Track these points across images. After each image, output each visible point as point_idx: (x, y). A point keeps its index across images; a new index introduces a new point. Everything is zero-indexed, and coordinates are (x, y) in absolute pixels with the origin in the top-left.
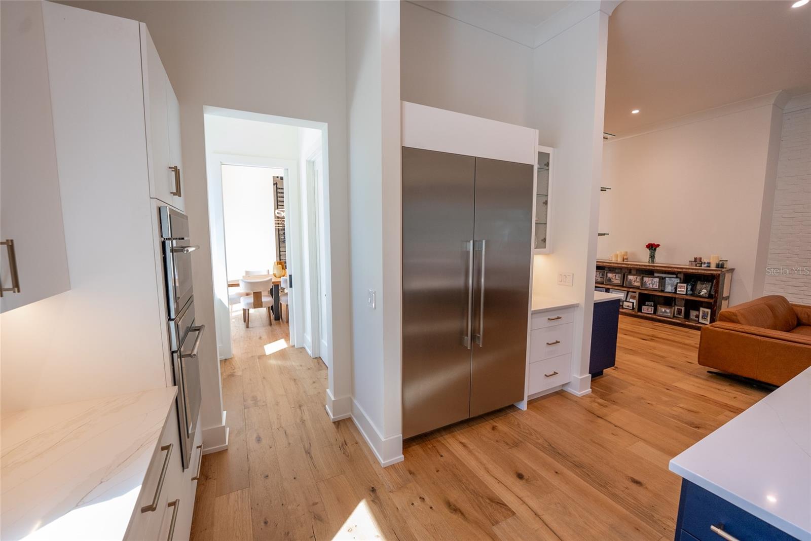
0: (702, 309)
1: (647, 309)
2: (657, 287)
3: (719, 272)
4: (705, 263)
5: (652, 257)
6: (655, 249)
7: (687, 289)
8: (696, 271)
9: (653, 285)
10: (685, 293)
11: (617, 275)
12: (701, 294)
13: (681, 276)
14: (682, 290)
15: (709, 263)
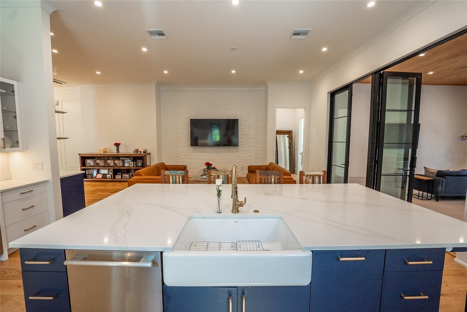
1: (118, 177)
2: (122, 165)
3: (144, 155)
4: (139, 151)
5: (118, 150)
6: (119, 146)
7: (134, 164)
8: (135, 155)
9: (119, 164)
10: (133, 166)
11: (102, 161)
12: (139, 165)
13: (132, 158)
14: (131, 165)
15: (141, 151)
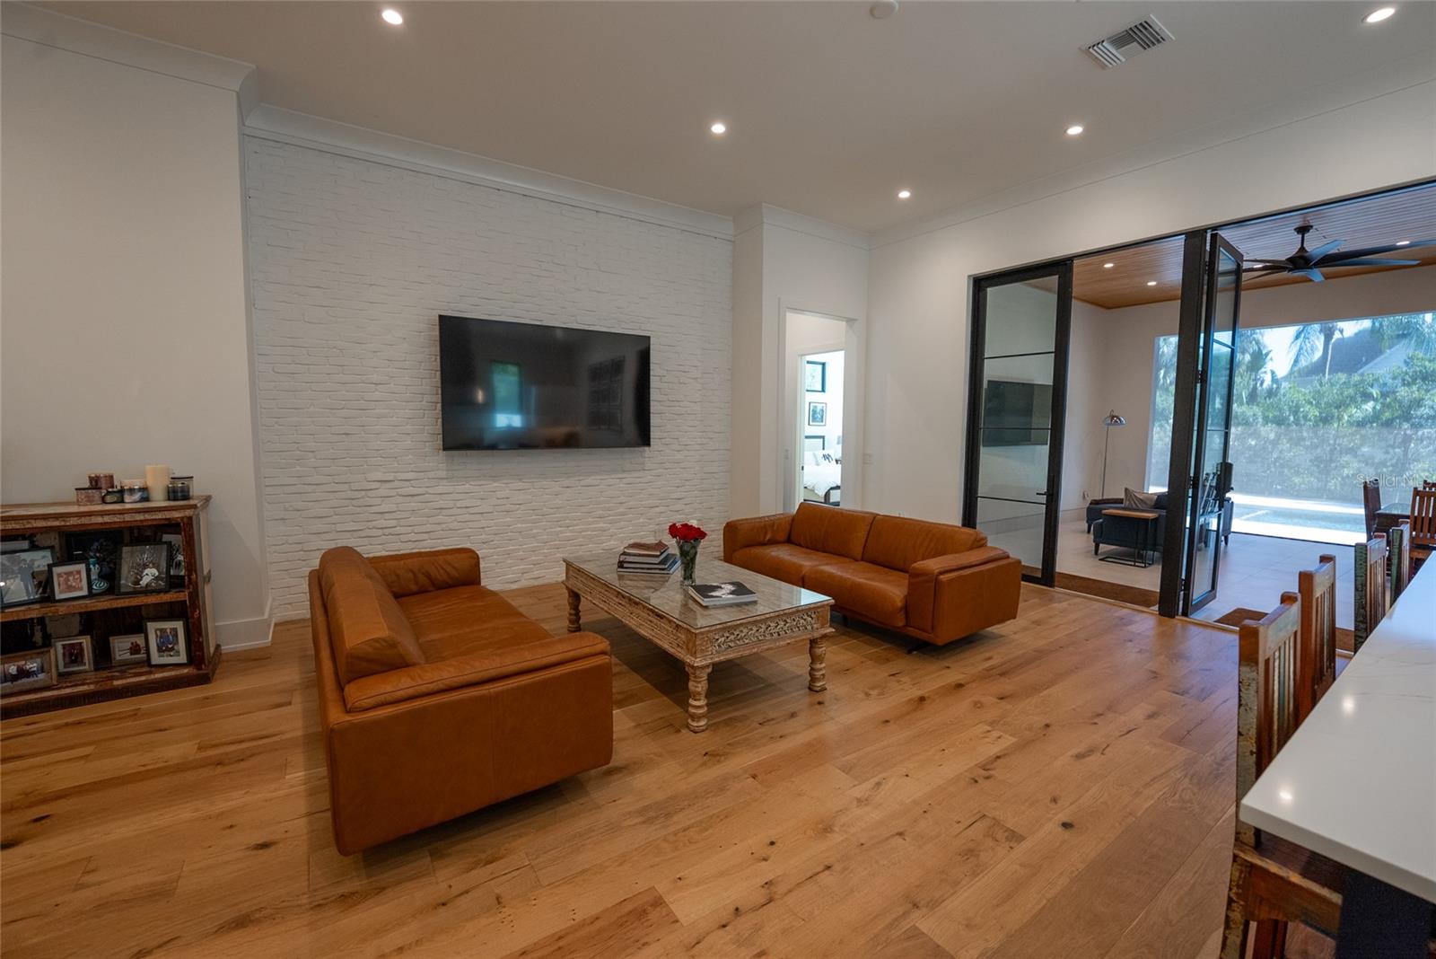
4: (132, 491)
14: (70, 588)
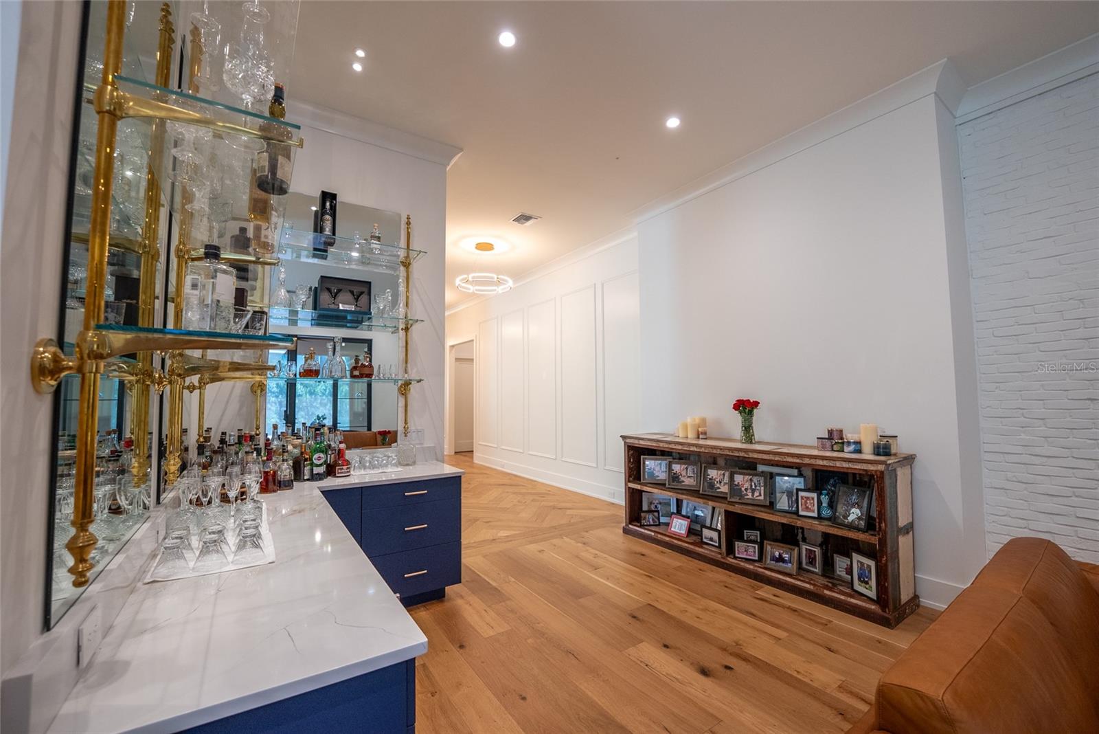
0: (856, 557)
1: (745, 550)
2: (762, 498)
3: (881, 467)
4: (849, 443)
5: (747, 428)
6: (751, 413)
7: (820, 503)
9: (753, 491)
10: (815, 515)
11: (690, 468)
12: (851, 518)
13: (808, 473)
14: (807, 509)
15: (858, 443)
